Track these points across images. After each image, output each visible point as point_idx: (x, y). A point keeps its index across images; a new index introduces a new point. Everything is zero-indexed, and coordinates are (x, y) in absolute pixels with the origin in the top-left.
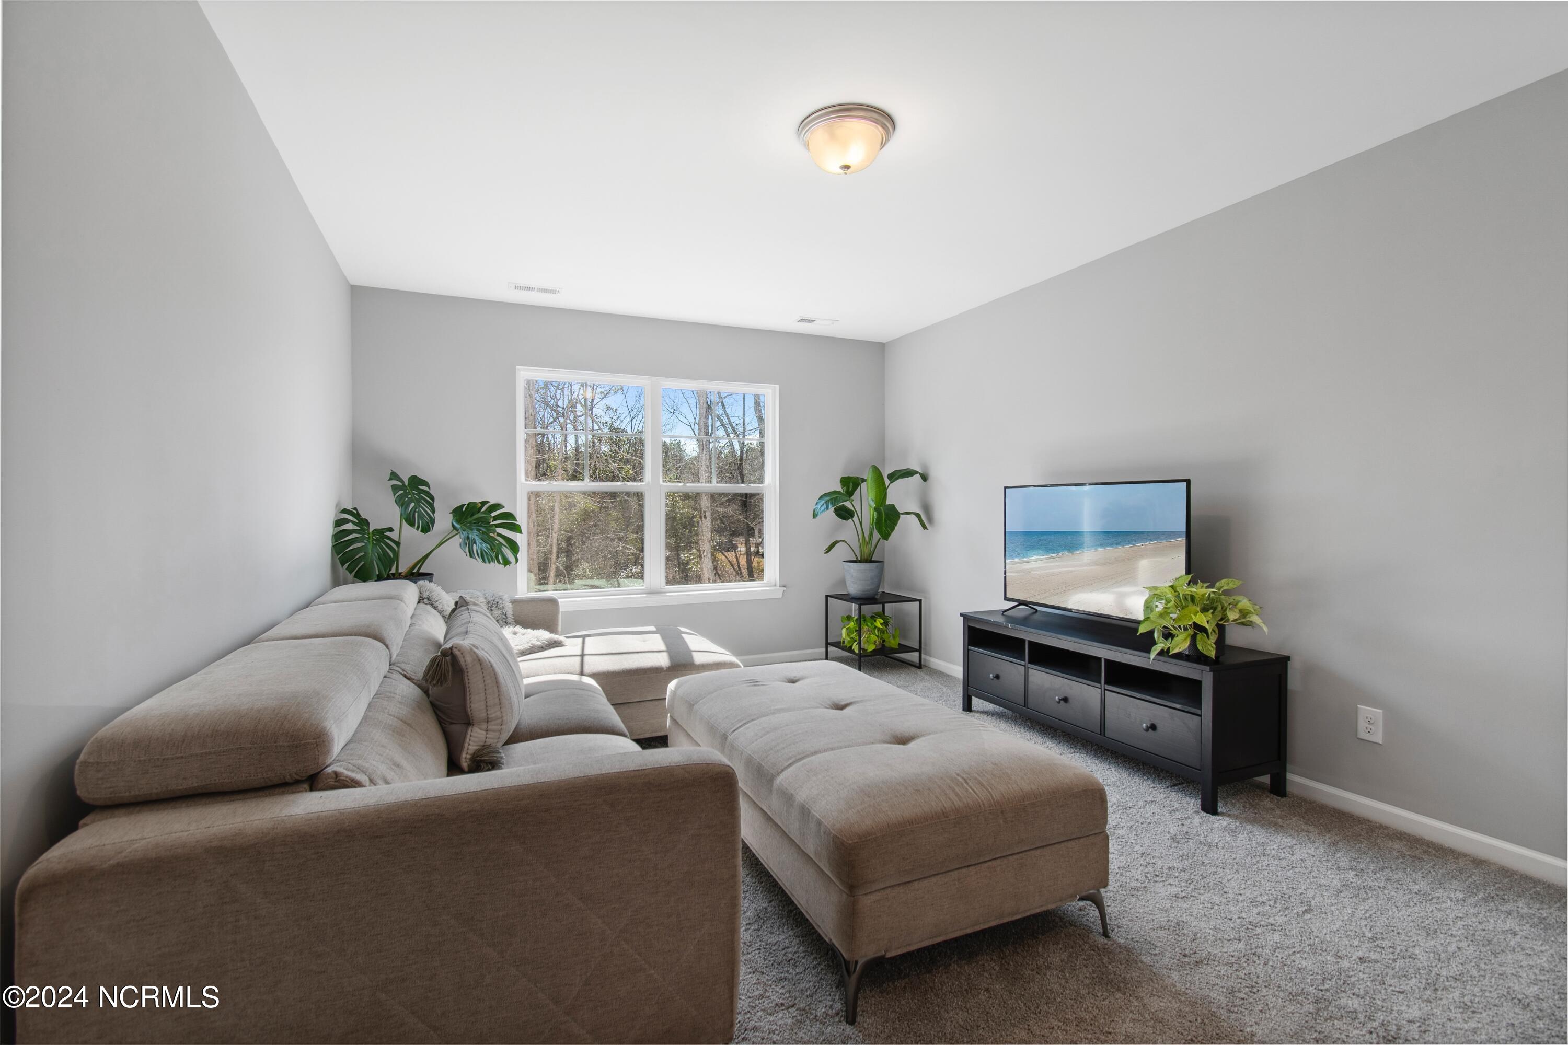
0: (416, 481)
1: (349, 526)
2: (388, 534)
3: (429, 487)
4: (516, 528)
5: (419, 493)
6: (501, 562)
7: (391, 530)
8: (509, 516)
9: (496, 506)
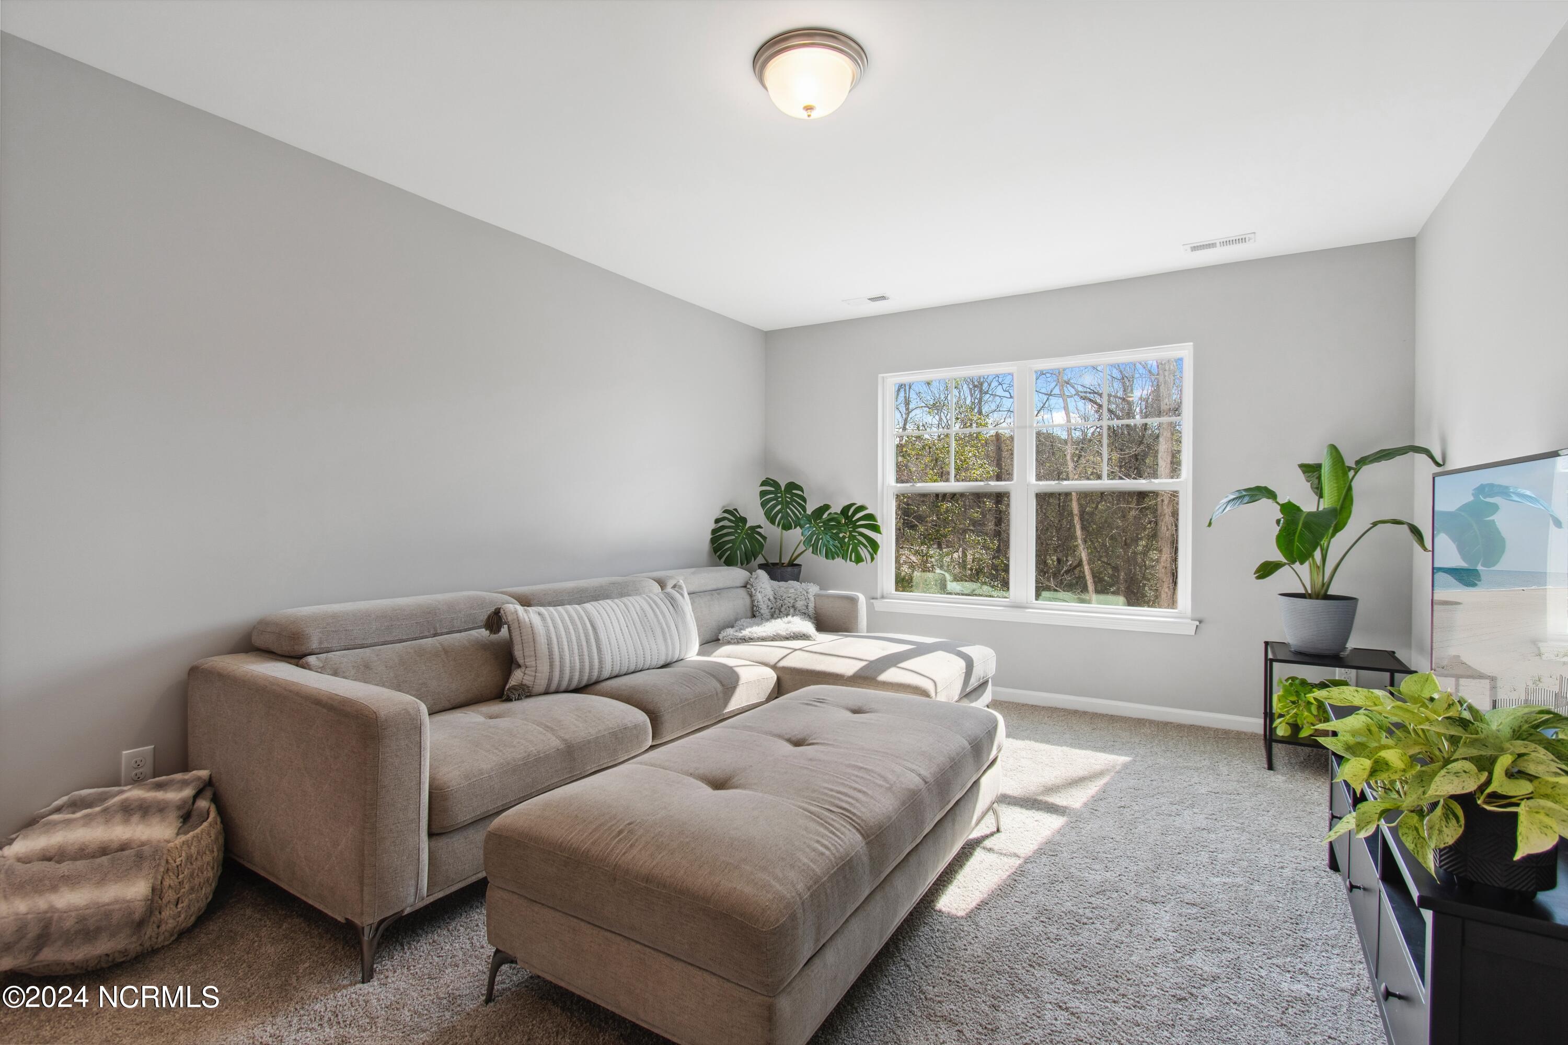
0: (792, 486)
1: (726, 523)
2: (759, 530)
3: (803, 491)
4: (875, 528)
5: (792, 496)
6: (853, 559)
7: (759, 527)
8: (871, 517)
9: (862, 508)
